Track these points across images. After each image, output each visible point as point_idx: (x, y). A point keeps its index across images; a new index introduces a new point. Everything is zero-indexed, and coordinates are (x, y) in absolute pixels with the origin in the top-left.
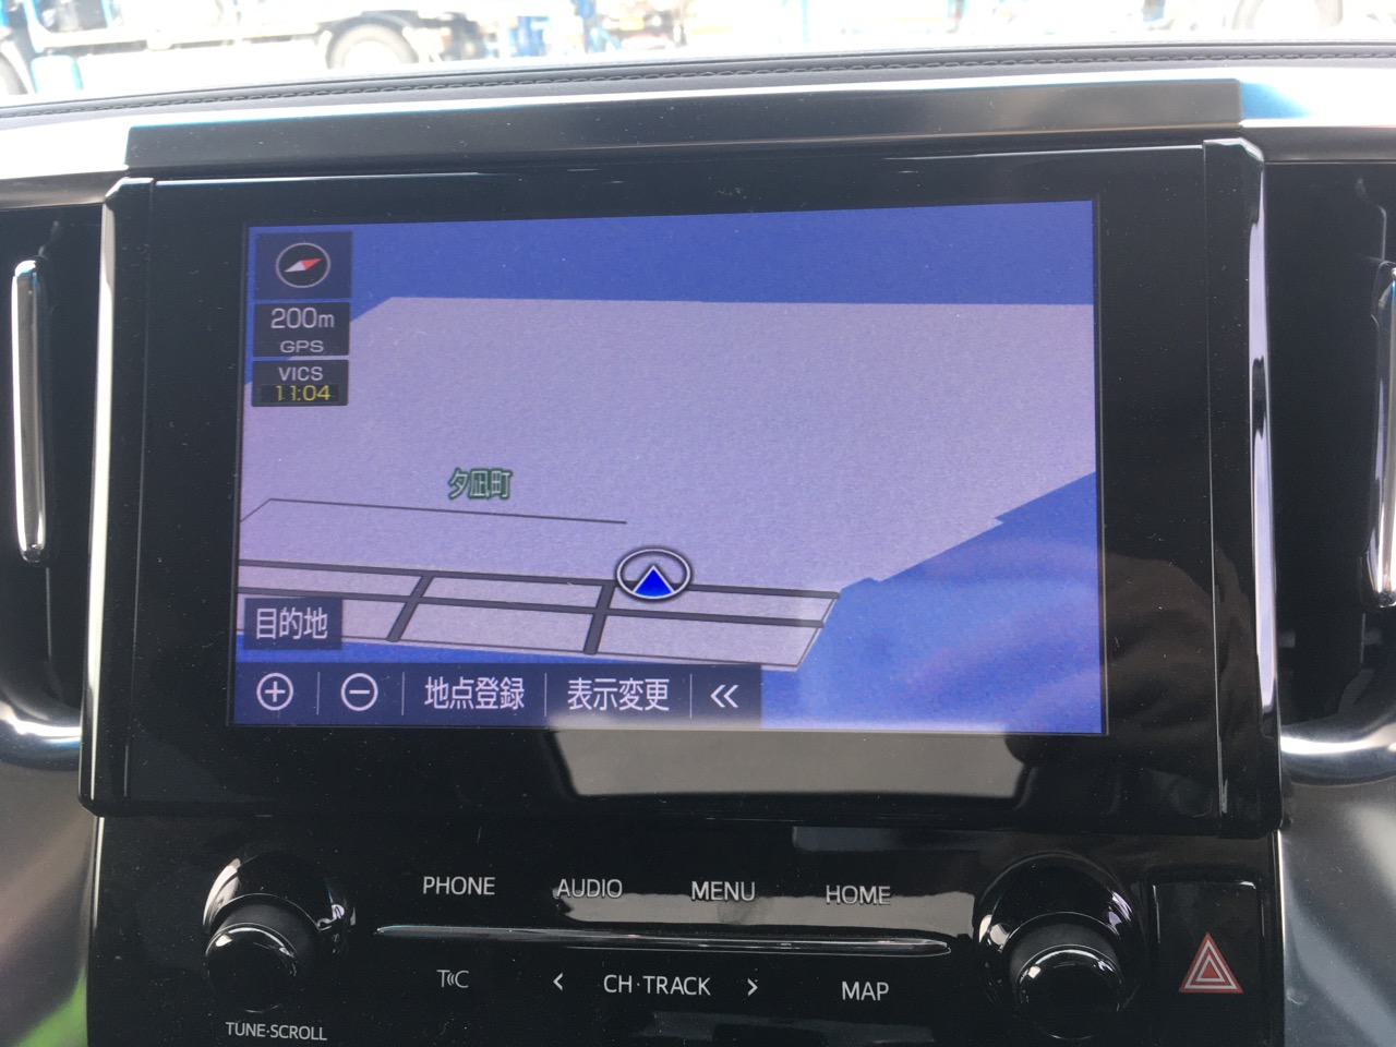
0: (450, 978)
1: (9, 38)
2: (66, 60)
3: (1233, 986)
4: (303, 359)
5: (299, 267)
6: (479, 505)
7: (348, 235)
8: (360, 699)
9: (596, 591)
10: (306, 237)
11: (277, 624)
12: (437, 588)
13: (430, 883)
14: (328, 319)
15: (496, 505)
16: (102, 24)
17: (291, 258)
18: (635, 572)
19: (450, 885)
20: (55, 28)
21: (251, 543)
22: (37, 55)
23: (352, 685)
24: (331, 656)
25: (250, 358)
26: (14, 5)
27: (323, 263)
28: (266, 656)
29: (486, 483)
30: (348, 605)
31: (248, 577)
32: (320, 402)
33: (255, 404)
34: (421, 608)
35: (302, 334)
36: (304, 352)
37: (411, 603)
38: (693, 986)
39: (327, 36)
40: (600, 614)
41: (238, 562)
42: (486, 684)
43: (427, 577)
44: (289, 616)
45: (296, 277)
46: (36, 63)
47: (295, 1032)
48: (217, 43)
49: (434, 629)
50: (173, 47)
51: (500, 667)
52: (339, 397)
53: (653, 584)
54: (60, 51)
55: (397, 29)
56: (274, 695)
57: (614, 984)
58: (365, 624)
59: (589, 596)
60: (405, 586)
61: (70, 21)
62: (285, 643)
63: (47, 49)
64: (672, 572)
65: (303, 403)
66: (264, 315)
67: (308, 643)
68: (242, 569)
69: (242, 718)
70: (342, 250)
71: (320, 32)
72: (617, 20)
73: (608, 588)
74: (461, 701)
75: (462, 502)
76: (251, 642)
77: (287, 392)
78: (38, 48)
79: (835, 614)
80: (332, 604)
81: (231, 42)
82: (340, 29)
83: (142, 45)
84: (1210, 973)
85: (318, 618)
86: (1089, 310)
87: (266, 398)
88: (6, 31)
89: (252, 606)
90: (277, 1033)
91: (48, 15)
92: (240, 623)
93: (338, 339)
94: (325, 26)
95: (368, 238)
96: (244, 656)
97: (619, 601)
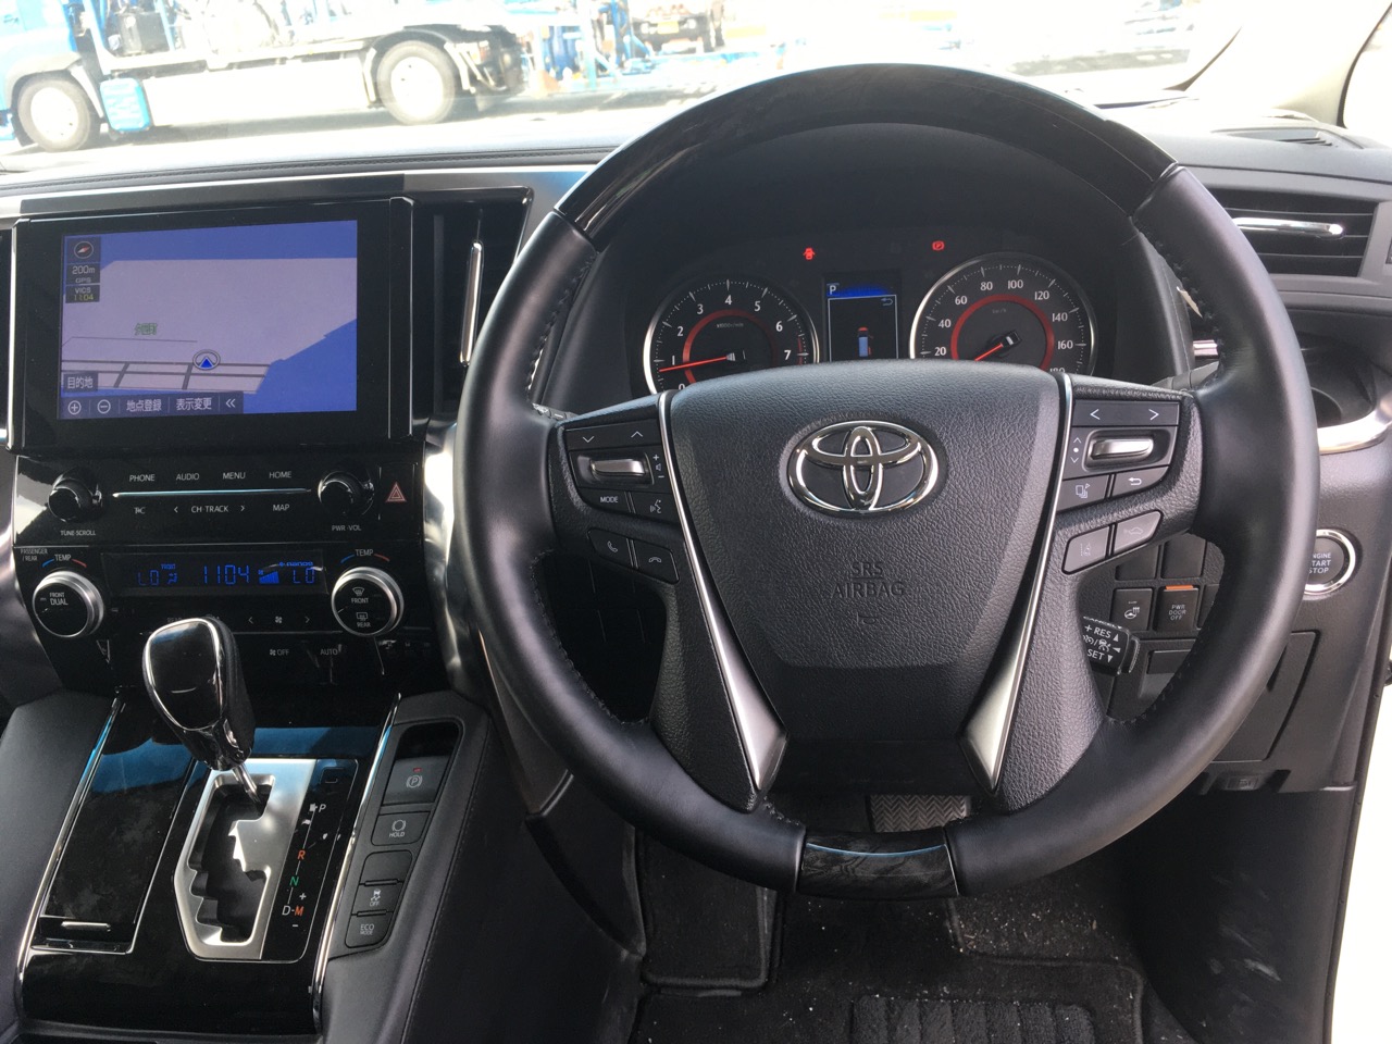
0: (138, 510)
1: (78, 62)
2: (131, 82)
3: (404, 500)
4: (83, 286)
5: (82, 250)
6: (145, 337)
7: (100, 238)
8: (104, 409)
9: (186, 367)
10: (84, 239)
11: (73, 383)
12: (131, 368)
13: (133, 477)
14: (92, 270)
15: (152, 336)
16: (164, 47)
17: (79, 248)
18: (200, 359)
19: (139, 478)
20: (120, 52)
21: (66, 353)
22: (105, 78)
23: (102, 404)
24: (92, 394)
25: (65, 286)
26: (82, 32)
27: (90, 249)
28: (71, 395)
29: (148, 329)
30: (100, 375)
31: (65, 366)
32: (90, 301)
33: (67, 302)
34: (126, 375)
35: (83, 275)
36: (85, 282)
37: (122, 374)
38: (222, 509)
39: (372, 52)
40: (188, 375)
41: (61, 361)
42: (148, 402)
43: (127, 364)
44: (79, 380)
45: (81, 255)
46: (103, 85)
47: (85, 533)
48: (271, 61)
49: (131, 383)
50: (231, 66)
51: (153, 396)
52: (96, 298)
53: (207, 364)
54: (125, 74)
55: (439, 44)
56: (74, 410)
57: (195, 509)
58: (106, 382)
59: (184, 369)
60: (120, 367)
61: (134, 44)
62: (78, 390)
63: (113, 71)
64: (213, 359)
65: (83, 301)
66: (70, 269)
67: (86, 389)
68: (63, 364)
69: (66, 417)
70: (98, 243)
71: (366, 49)
72: (655, 25)
73: (191, 366)
74: (139, 409)
75: (140, 336)
76: (66, 389)
77: (78, 296)
78: (106, 72)
79: (269, 372)
80: (94, 375)
81: (283, 60)
82: (384, 45)
83: (200, 66)
84: (396, 495)
85: (89, 380)
86: (355, 260)
87: (70, 300)
88: (76, 56)
89: (66, 377)
90: (79, 533)
91: (114, 40)
92: (62, 383)
93: (96, 277)
94: (371, 42)
95: (108, 240)
96: (65, 395)
97: (194, 370)
